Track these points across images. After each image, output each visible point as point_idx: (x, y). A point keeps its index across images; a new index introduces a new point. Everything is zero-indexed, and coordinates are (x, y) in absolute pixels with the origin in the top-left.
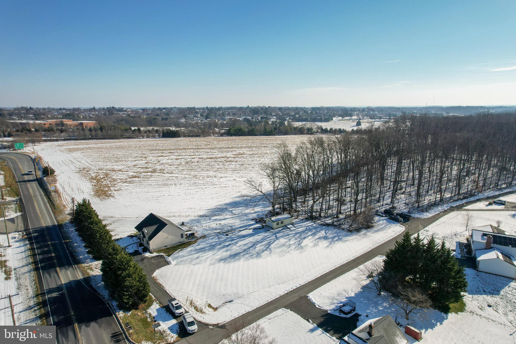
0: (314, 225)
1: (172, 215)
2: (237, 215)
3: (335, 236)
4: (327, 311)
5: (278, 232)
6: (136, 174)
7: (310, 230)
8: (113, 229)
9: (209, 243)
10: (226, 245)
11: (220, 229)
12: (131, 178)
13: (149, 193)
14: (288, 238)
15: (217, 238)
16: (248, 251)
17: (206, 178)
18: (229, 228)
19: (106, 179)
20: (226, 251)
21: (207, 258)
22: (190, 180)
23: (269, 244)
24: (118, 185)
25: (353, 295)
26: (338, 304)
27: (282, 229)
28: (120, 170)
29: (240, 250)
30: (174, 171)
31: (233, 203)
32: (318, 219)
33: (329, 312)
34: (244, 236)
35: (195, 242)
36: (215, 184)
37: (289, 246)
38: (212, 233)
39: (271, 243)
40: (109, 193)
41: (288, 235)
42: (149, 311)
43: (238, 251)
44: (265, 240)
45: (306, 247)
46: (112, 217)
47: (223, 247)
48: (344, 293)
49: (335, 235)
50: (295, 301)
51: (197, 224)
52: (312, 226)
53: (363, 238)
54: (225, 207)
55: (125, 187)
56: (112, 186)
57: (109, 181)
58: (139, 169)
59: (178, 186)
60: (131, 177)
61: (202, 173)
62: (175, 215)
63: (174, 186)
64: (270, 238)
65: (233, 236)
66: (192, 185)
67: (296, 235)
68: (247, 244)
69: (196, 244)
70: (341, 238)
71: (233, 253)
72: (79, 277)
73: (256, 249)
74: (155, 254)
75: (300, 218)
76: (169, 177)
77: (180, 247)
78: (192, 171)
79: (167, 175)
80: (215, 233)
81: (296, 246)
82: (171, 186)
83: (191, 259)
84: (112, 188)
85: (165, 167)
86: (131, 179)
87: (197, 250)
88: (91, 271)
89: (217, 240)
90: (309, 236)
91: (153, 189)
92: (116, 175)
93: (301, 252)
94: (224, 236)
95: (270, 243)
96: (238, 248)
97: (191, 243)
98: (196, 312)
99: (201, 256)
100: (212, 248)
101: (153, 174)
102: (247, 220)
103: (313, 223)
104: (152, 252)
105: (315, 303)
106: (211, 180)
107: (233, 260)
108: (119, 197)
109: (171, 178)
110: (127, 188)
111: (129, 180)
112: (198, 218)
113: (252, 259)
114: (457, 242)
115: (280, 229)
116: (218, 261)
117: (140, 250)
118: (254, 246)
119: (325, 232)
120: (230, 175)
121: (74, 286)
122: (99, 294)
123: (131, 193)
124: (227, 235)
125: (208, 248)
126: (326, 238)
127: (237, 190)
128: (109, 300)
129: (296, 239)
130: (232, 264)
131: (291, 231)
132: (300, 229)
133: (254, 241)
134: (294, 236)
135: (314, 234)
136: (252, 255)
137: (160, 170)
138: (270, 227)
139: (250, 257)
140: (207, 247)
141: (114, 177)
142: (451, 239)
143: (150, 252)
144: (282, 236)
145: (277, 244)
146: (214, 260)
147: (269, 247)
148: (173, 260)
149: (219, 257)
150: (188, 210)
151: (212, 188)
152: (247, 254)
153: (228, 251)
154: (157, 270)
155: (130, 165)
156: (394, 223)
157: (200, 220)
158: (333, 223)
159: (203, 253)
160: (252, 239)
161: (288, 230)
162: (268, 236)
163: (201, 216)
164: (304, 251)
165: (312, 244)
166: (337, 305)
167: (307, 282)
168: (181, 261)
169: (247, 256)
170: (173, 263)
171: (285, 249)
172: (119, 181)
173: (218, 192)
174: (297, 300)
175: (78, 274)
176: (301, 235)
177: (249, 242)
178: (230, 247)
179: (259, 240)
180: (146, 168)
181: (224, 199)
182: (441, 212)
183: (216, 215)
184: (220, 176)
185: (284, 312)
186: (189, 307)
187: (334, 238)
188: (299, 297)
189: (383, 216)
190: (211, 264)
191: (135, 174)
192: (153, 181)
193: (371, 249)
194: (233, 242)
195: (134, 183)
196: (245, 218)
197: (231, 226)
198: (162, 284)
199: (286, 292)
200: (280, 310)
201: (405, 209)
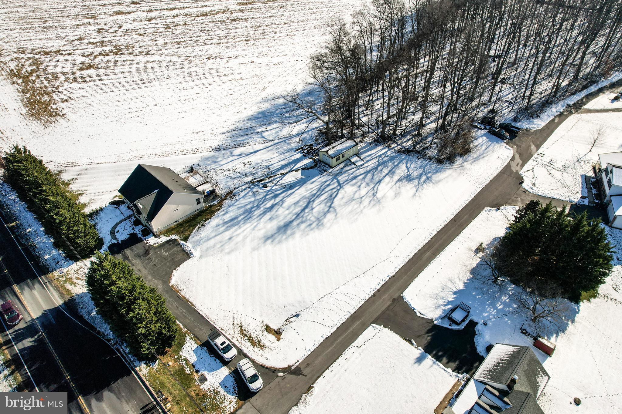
0: (389, 153)
1: (169, 149)
2: (272, 143)
3: (422, 174)
4: (432, 321)
5: (339, 174)
6: (88, 58)
7: (384, 164)
8: (83, 189)
9: (241, 207)
10: (268, 208)
11: (252, 174)
12: (81, 69)
13: (122, 103)
14: (357, 183)
15: (250, 194)
16: (302, 217)
17: (205, 60)
18: (266, 171)
19: (38, 73)
20: (271, 219)
21: (245, 238)
22: (181, 66)
23: (331, 198)
24: (63, 88)
25: (461, 287)
26: (445, 305)
27: (344, 167)
28: (58, 52)
29: (290, 216)
30: (150, 49)
31: (260, 116)
32: (391, 140)
33: (435, 322)
34: (291, 186)
35: (220, 205)
36: (224, 73)
37: (359, 200)
38: (241, 183)
39: (334, 196)
40: (54, 106)
41: (355, 178)
42: (184, 354)
43: (288, 219)
44: (323, 190)
45: (384, 199)
46: (73, 165)
47: (264, 213)
48: (450, 285)
49: (421, 171)
50: (387, 309)
51: (213, 166)
52: (386, 156)
53: (460, 174)
54: (249, 124)
55: (78, 91)
56: (54, 91)
57: (46, 80)
58: (91, 49)
59: (165, 82)
60: (80, 66)
61: (196, 48)
62: (175, 150)
63: (157, 83)
64: (331, 187)
65: (274, 188)
66: (187, 79)
67: (366, 176)
68: (298, 202)
69: (221, 212)
70: (430, 177)
71: (282, 223)
72: (57, 301)
73: (314, 211)
74: (164, 239)
75: (368, 140)
76: (146, 63)
77: (199, 219)
78: (180, 45)
79: (141, 58)
80: (246, 183)
81: (371, 198)
82: (154, 83)
83: (221, 242)
84: (55, 96)
85: (134, 41)
86: (83, 72)
87: (226, 223)
88: (73, 286)
89: (253, 199)
90: (385, 176)
91: (126, 92)
92: (54, 64)
93: (379, 210)
94: (261, 188)
95: (331, 196)
96: (287, 212)
97: (213, 209)
98: (252, 347)
99: (235, 234)
100: (248, 217)
101: (118, 58)
102: (289, 150)
103: (386, 150)
104: (158, 234)
105: (414, 309)
106: (215, 66)
107: (284, 237)
108: (74, 116)
109: (149, 66)
110: (81, 93)
111: (79, 74)
112: (213, 153)
113: (312, 232)
114: (582, 176)
115: (342, 165)
116: (263, 241)
117: (138, 232)
118: (310, 206)
119: (407, 167)
120: (242, 52)
121: (53, 321)
122: (99, 332)
123: (91, 104)
124: (265, 186)
125: (242, 217)
126: (409, 178)
127: (260, 85)
128: (117, 342)
129: (368, 184)
130: (284, 245)
131: (358, 168)
132: (370, 163)
133: (307, 194)
134: (364, 178)
135: (391, 172)
136: (310, 225)
137: (127, 47)
138: (326, 164)
139: (308, 229)
140: (241, 215)
141: (53, 70)
142: (574, 170)
143: (154, 235)
144: (347, 181)
145: (342, 198)
146: (256, 241)
147: (333, 205)
148: (194, 247)
149: (261, 233)
150: (193, 135)
151: (220, 83)
152: (302, 222)
153: (274, 219)
154: (174, 271)
155: (72, 38)
156: (497, 142)
157: (217, 158)
158: (415, 146)
159: (236, 227)
160: (303, 192)
161: (353, 166)
162: (326, 182)
163: (216, 149)
164: (383, 207)
165: (391, 194)
166: (444, 308)
167: (397, 270)
168: (207, 249)
169: (303, 226)
170: (196, 253)
171: (356, 207)
172: (63, 79)
173: (232, 91)
174: (389, 306)
175: (52, 294)
176: (373, 176)
177: (301, 197)
178: (274, 210)
179: (315, 192)
180: (102, 44)
181: (244, 106)
182: (555, 117)
183: (238, 145)
184: (226, 55)
185: (377, 331)
186: (239, 339)
187: (420, 176)
188: (391, 300)
189: (481, 129)
190: (254, 249)
191: (85, 60)
192: (122, 75)
193: (473, 196)
194: (278, 200)
195: (90, 81)
196: (285, 148)
197: (268, 167)
198: (190, 300)
199: (372, 293)
200: (370, 328)
201: (510, 112)
